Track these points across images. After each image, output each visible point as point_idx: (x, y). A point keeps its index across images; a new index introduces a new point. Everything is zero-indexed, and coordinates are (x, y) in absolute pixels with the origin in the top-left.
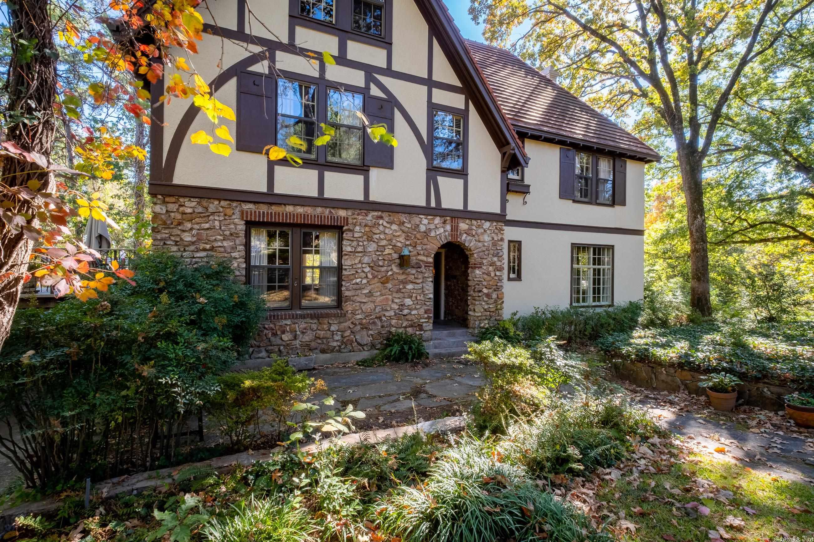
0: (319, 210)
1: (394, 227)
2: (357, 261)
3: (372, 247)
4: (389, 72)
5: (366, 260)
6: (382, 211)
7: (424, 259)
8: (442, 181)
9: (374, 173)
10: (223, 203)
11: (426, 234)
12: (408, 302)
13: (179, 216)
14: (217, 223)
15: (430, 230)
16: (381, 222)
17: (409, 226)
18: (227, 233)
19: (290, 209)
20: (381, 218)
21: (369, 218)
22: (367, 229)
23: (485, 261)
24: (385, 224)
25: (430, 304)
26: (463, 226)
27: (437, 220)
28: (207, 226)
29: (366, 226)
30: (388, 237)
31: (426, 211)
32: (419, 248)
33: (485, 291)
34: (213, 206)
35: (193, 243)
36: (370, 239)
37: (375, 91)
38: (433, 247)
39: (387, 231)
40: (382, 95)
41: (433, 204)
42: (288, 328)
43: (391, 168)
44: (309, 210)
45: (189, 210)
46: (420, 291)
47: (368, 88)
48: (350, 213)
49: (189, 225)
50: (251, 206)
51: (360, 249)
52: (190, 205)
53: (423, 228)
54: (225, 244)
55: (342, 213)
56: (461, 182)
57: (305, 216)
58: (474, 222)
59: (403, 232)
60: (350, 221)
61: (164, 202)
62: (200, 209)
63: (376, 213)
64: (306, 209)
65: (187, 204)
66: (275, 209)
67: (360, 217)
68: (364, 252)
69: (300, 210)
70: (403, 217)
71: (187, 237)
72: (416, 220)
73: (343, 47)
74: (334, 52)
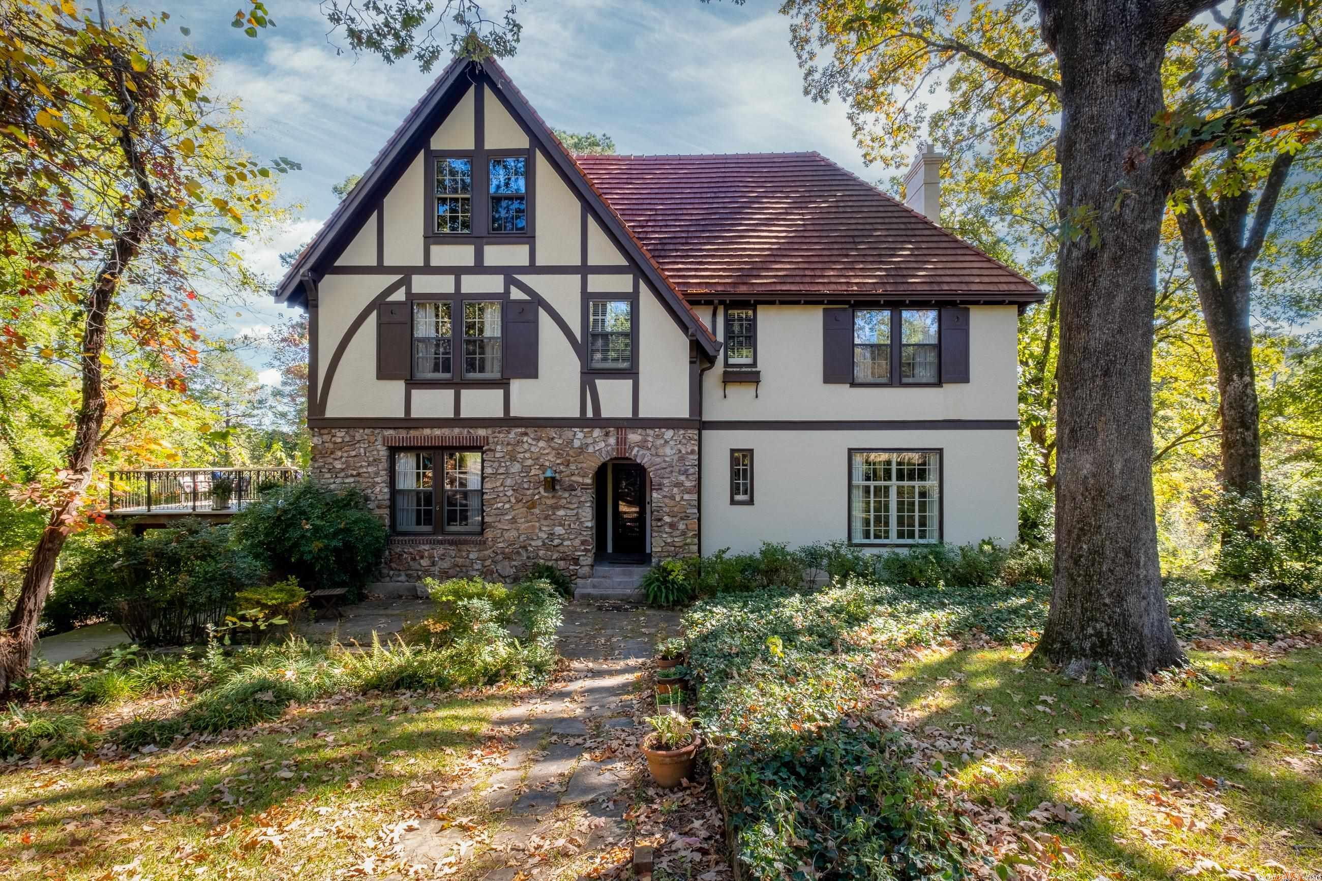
0: (457, 431)
1: (542, 444)
2: (498, 484)
3: (516, 468)
4: (533, 269)
5: (509, 482)
6: (526, 427)
7: (580, 480)
8: (602, 385)
9: (516, 385)
10: (367, 431)
11: (582, 449)
12: (559, 530)
13: (331, 446)
14: (362, 450)
15: (587, 445)
16: (525, 439)
17: (560, 441)
18: (371, 459)
19: (427, 432)
20: (526, 434)
21: (512, 435)
22: (510, 448)
23: (666, 481)
24: (530, 441)
25: (588, 535)
26: (634, 437)
27: (597, 432)
28: (353, 453)
29: (508, 444)
30: (535, 456)
31: (582, 422)
32: (573, 467)
33: (667, 519)
34: (359, 434)
35: (343, 470)
36: (513, 459)
37: (516, 294)
38: (593, 465)
39: (533, 449)
40: (527, 297)
41: (590, 414)
42: (426, 554)
43: (536, 376)
44: (446, 432)
45: (339, 440)
46: (574, 519)
47: (507, 292)
48: (490, 431)
49: (339, 454)
50: (391, 432)
51: (501, 471)
52: (340, 435)
53: (577, 443)
54: (370, 469)
55: (482, 432)
56: (629, 383)
57: (442, 438)
58: (650, 432)
59: (553, 449)
60: (491, 440)
61: (321, 435)
62: (347, 439)
63: (519, 430)
64: (444, 430)
65: (338, 434)
66: (413, 433)
67: (502, 435)
68: (507, 473)
69: (437, 432)
70: (552, 432)
71: (338, 465)
72: (568, 433)
73: (479, 255)
74: (471, 262)
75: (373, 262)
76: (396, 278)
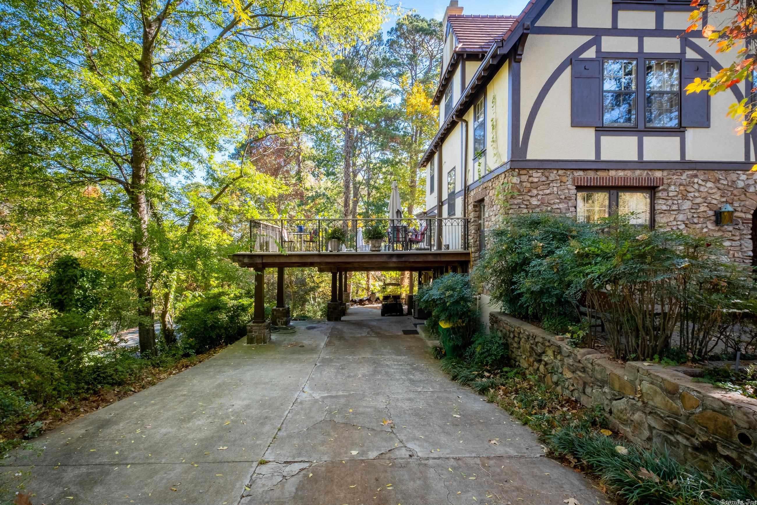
0: (638, 172)
1: (709, 184)
2: (672, 219)
3: (687, 205)
5: (681, 217)
6: (698, 170)
7: (743, 215)
9: (690, 134)
10: (561, 172)
11: (745, 189)
12: (724, 258)
13: (529, 185)
14: (555, 189)
15: (748, 185)
16: (696, 180)
17: (725, 182)
18: (563, 197)
19: (612, 173)
20: (696, 176)
21: (684, 177)
22: (682, 188)
24: (700, 182)
25: (749, 262)
28: (548, 192)
29: (680, 185)
30: (703, 195)
31: (745, 166)
32: (736, 204)
34: (553, 175)
35: (538, 206)
36: (685, 198)
37: (691, 54)
38: (754, 202)
39: (702, 189)
40: (699, 57)
41: (753, 159)
43: (708, 126)
44: (629, 173)
45: (536, 180)
46: (738, 248)
47: (683, 52)
48: (665, 173)
49: (535, 192)
50: (581, 173)
51: (675, 207)
52: (536, 176)
53: (741, 184)
54: (561, 206)
55: (658, 174)
57: (625, 179)
59: (719, 189)
60: (665, 181)
61: (519, 175)
62: (544, 179)
63: (691, 172)
64: (626, 172)
65: (535, 175)
66: (600, 174)
67: (675, 177)
68: (679, 210)
69: (621, 174)
70: (719, 175)
71: (534, 201)
72: (733, 176)
73: (659, 20)
74: (652, 26)
75: (568, 24)
76: (586, 38)
